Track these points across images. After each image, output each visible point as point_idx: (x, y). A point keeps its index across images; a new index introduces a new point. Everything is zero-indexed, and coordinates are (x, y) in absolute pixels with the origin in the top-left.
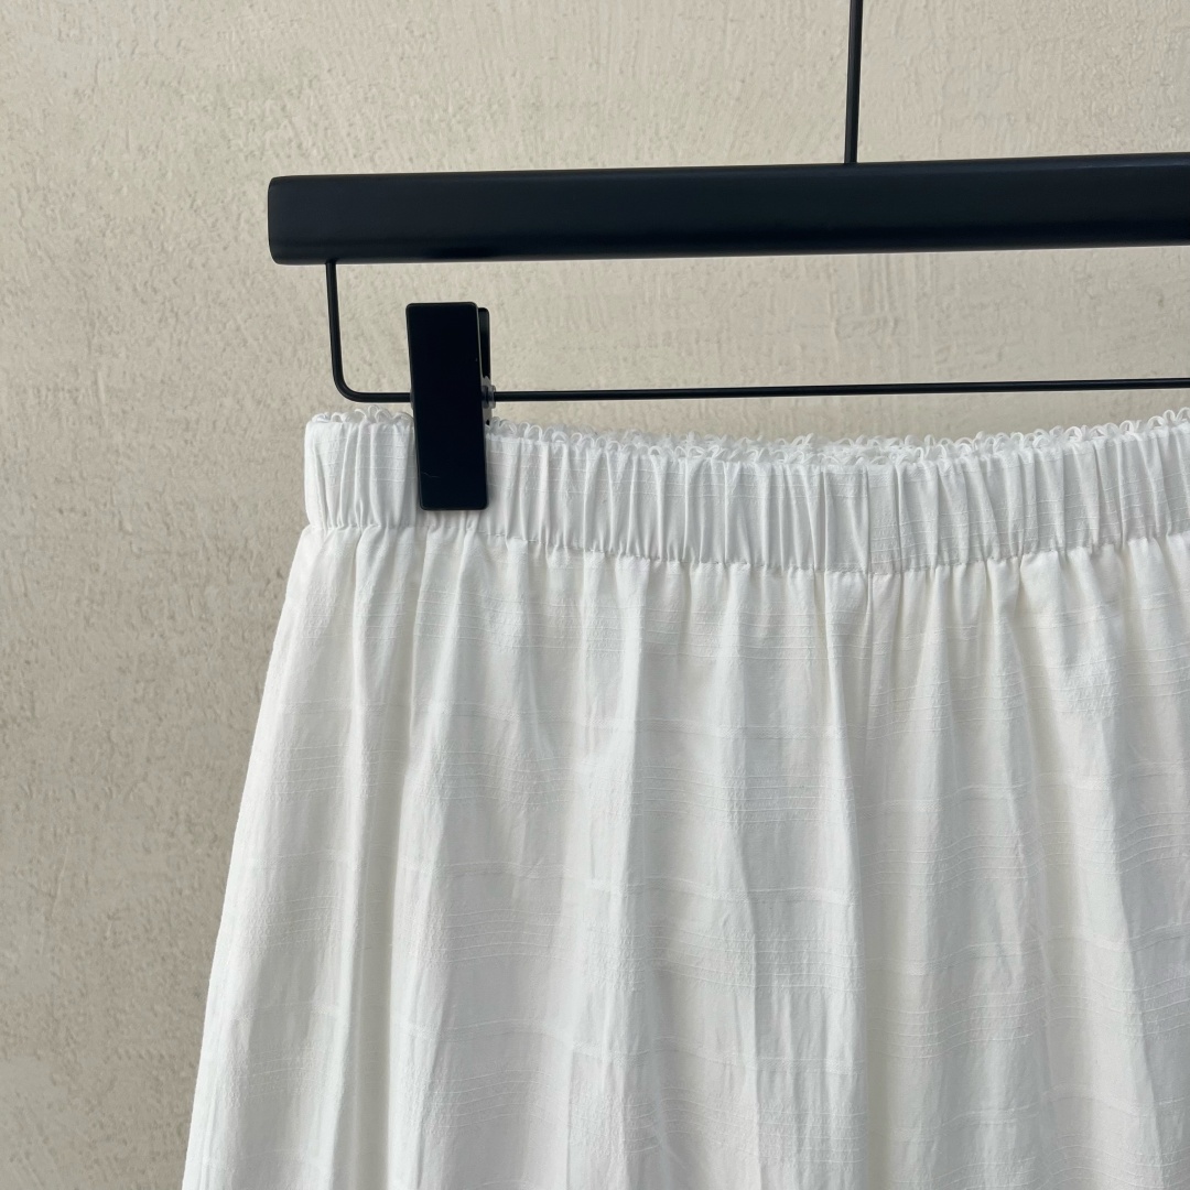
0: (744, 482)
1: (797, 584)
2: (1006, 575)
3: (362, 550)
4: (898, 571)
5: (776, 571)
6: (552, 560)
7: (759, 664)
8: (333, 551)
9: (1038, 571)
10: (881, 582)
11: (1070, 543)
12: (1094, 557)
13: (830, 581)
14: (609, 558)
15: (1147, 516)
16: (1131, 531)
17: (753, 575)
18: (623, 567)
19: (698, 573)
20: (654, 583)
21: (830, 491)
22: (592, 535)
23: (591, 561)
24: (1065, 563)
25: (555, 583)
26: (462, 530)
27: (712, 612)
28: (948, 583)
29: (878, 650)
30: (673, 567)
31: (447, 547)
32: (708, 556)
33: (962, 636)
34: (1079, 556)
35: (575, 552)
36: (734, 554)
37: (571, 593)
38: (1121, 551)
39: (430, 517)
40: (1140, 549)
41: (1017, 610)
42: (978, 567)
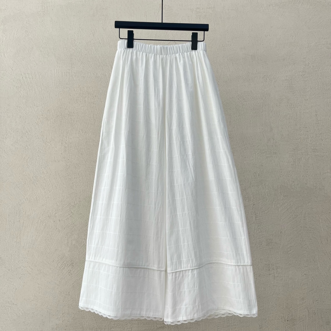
0: (154, 47)
1: (158, 56)
2: (175, 55)
3: (122, 50)
4: (166, 55)
5: (156, 55)
6: (138, 52)
7: (155, 62)
8: (120, 50)
9: (177, 55)
10: (165, 56)
11: (180, 53)
12: (182, 54)
13: (161, 56)
14: (143, 53)
15: (186, 51)
16: (185, 52)
17: (155, 55)
18: (144, 53)
19: (150, 54)
20: (146, 55)
21: (161, 48)
22: (142, 51)
23: (141, 53)
24: (179, 54)
25: (138, 54)
26: (131, 49)
27: (151, 58)
28: (170, 56)
29: (165, 61)
30: (148, 54)
31: (129, 51)
32: (151, 53)
33: (171, 60)
34: (181, 54)
35: (140, 52)
36: (153, 53)
37: (139, 55)
38: (184, 54)
39: (128, 48)
40: (185, 53)
41: (176, 58)
42: (173, 55)
